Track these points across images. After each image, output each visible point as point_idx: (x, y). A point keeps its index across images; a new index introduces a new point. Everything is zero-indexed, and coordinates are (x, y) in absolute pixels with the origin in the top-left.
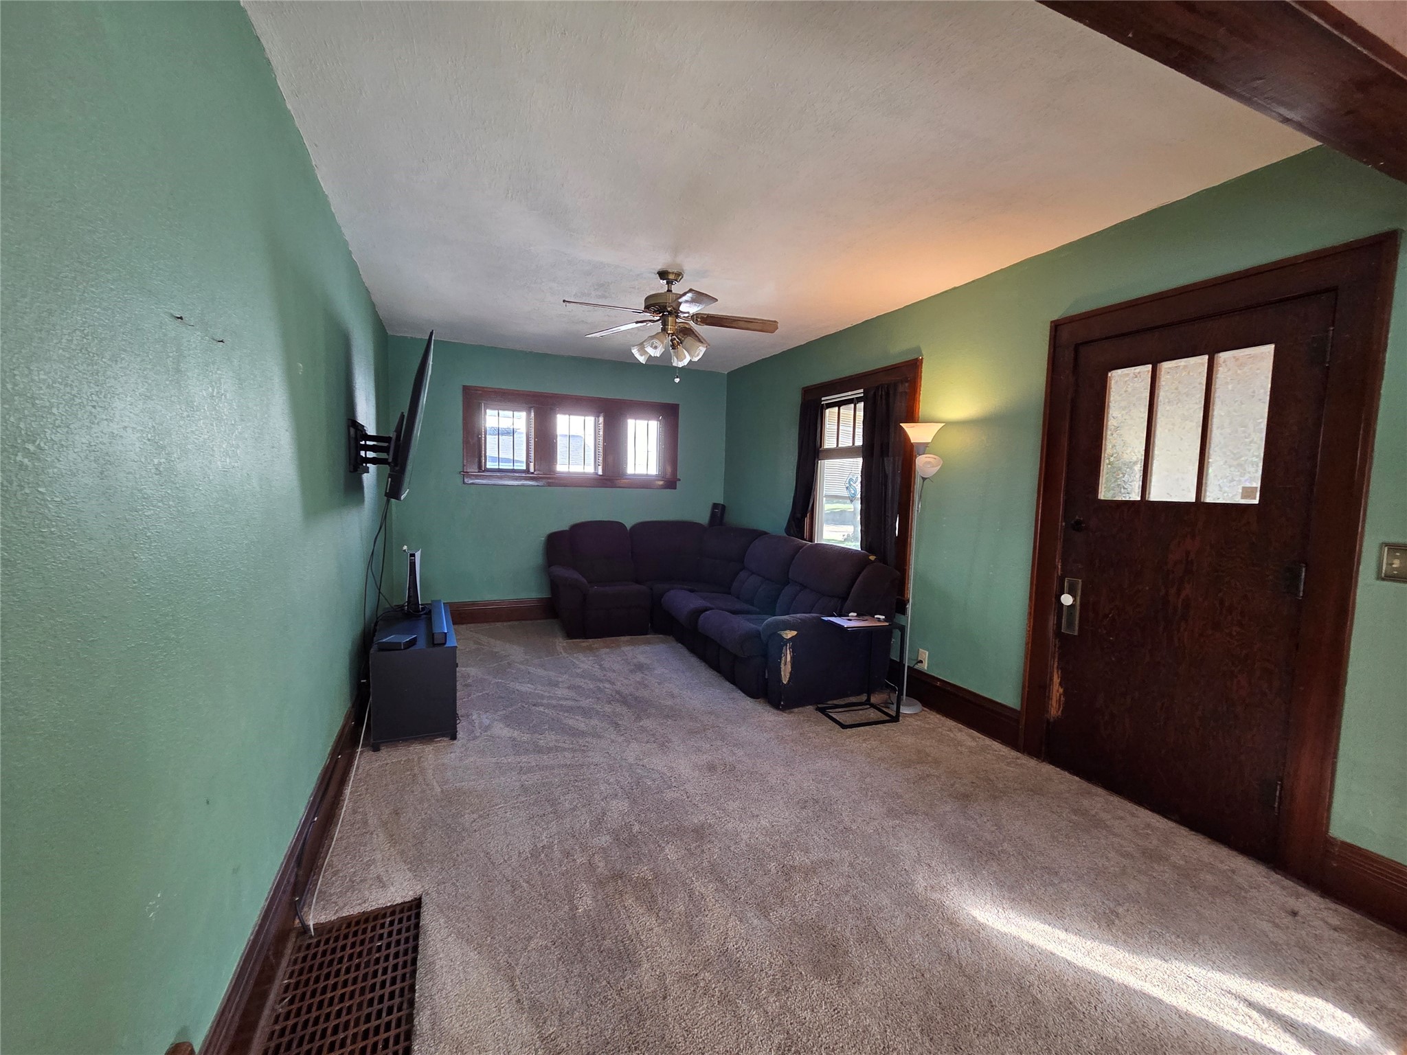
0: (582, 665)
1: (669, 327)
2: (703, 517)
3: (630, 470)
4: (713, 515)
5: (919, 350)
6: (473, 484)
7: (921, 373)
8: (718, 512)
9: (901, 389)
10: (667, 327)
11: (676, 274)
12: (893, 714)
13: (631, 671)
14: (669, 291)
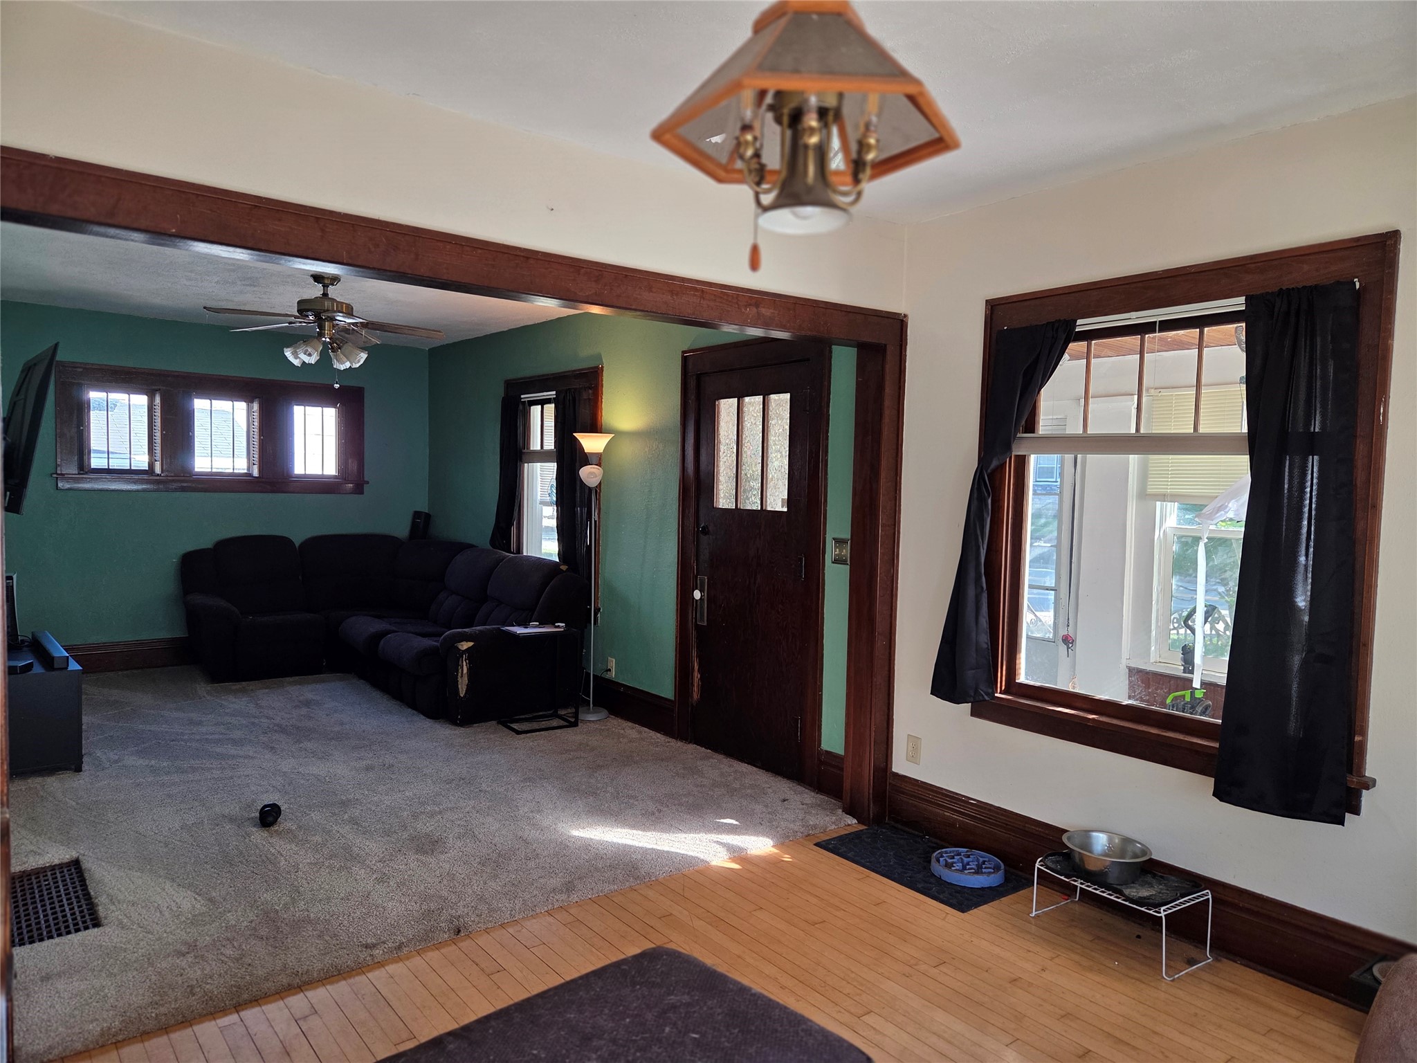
0: (231, 705)
1: (326, 332)
2: (401, 529)
3: (298, 469)
4: (414, 526)
5: (599, 357)
6: (69, 489)
7: (602, 381)
8: (421, 522)
9: (585, 396)
10: (323, 331)
11: (331, 279)
12: (573, 720)
13: (296, 707)
14: (325, 295)
